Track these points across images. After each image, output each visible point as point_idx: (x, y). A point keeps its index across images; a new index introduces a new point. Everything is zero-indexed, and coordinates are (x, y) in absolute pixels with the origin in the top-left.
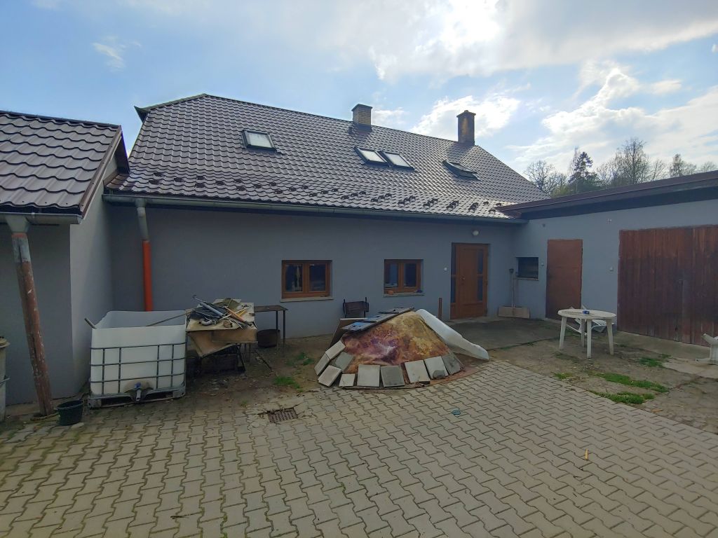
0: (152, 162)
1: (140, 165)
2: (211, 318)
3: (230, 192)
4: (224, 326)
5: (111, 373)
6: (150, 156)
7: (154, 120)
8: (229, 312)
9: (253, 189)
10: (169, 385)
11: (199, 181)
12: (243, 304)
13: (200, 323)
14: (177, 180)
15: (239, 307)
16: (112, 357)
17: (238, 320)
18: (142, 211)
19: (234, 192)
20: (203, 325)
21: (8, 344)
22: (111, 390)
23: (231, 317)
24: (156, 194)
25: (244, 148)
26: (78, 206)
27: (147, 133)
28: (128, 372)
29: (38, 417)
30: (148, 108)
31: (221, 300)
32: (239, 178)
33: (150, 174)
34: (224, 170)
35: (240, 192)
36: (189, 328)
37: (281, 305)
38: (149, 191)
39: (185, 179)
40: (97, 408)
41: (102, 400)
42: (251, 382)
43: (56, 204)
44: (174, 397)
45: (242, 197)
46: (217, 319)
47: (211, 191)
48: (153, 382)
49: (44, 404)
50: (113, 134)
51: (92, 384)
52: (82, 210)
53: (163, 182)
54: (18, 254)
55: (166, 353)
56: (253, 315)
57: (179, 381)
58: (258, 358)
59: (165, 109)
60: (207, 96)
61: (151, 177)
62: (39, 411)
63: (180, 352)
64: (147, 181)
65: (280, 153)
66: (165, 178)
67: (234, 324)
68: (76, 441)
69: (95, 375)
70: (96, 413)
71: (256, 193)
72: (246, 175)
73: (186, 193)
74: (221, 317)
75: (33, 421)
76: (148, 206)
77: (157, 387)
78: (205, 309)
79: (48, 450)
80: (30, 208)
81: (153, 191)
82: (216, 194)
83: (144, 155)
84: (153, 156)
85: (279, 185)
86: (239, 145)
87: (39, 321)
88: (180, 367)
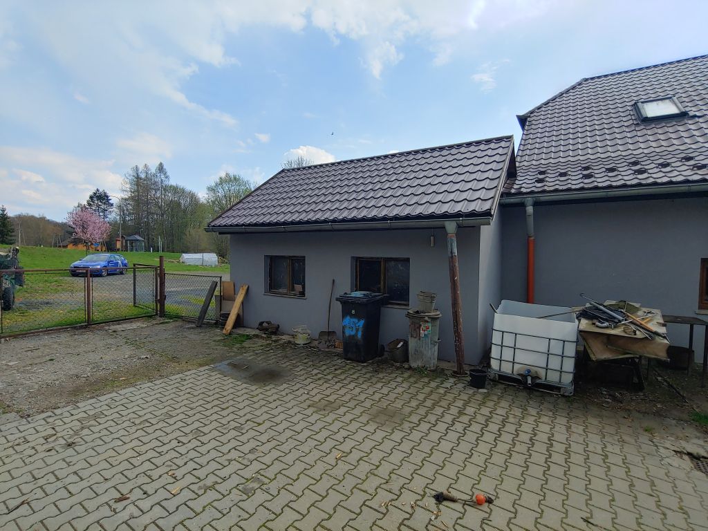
0: (534, 162)
1: (524, 168)
2: (607, 321)
3: (626, 178)
4: (624, 331)
5: (507, 354)
6: (532, 158)
7: (534, 122)
8: (628, 316)
9: (658, 170)
10: (557, 380)
11: (585, 172)
12: (644, 309)
13: (594, 324)
14: (562, 175)
15: (640, 313)
16: (508, 340)
17: (643, 328)
18: (530, 209)
19: (631, 177)
20: (597, 326)
21: (440, 316)
22: (507, 369)
23: (631, 322)
24: (544, 191)
25: (638, 124)
26: (490, 209)
27: (528, 137)
28: (522, 358)
29: (455, 374)
30: (528, 113)
31: (613, 302)
32: (634, 159)
33: (534, 174)
34: (613, 155)
35: (640, 176)
36: (581, 328)
37: (699, 317)
38: (536, 190)
39: (569, 173)
40: (495, 381)
41: (499, 375)
42: (656, 406)
43: (474, 210)
44: (562, 393)
45: (644, 182)
46: (616, 323)
47: (602, 180)
48: (542, 373)
49: (460, 365)
50: (507, 144)
51: (492, 359)
52: (492, 213)
53: (547, 179)
54: (450, 250)
55: (556, 348)
56: (664, 325)
57: (568, 379)
58: (659, 378)
59: (543, 109)
60: (586, 80)
61: (536, 176)
62: (456, 370)
63: (571, 350)
64: (534, 181)
65: (695, 116)
66: (549, 175)
67: (637, 332)
68: (483, 403)
69: (495, 352)
70: (495, 385)
71: (662, 174)
72: (643, 155)
73: (574, 187)
74: (620, 321)
75: (453, 376)
76: (536, 204)
77: (546, 378)
78: (597, 309)
79: (466, 404)
80: (458, 215)
81: (540, 190)
82: (608, 183)
83: (527, 158)
84: (535, 157)
85: (696, 158)
86: (631, 122)
87: (460, 301)
88: (569, 365)
